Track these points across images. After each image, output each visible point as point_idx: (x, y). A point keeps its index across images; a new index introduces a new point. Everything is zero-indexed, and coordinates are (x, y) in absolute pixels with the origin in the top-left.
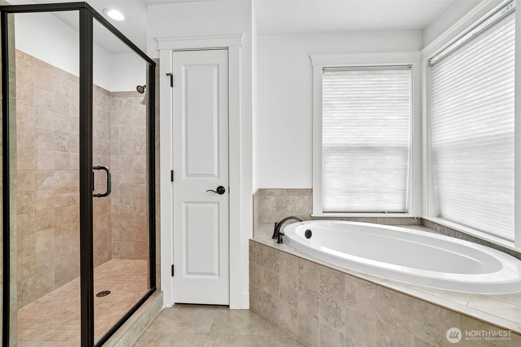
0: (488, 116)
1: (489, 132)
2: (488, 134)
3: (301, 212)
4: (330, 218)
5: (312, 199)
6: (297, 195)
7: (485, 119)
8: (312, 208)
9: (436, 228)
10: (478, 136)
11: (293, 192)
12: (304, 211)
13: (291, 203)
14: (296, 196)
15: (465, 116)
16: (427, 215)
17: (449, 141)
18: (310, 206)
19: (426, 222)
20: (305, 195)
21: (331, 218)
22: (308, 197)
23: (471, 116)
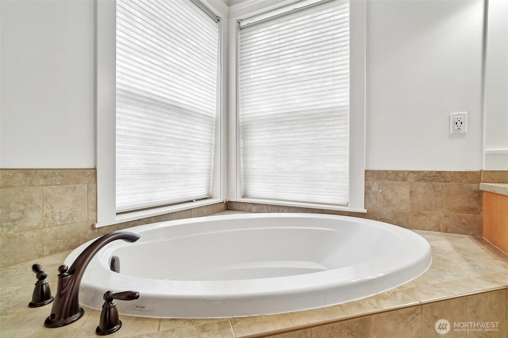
0: (316, 90)
1: (317, 105)
2: (315, 107)
3: (69, 222)
4: (130, 224)
5: (94, 192)
6: (59, 183)
7: (312, 93)
8: (96, 210)
9: (250, 209)
10: (304, 109)
11: (45, 177)
12: (75, 219)
13: (41, 205)
14: (55, 187)
15: (287, 88)
16: (236, 198)
17: (263, 114)
18: (91, 207)
19: (234, 205)
20: (78, 182)
21: (132, 223)
22: (86, 186)
23: (295, 89)
